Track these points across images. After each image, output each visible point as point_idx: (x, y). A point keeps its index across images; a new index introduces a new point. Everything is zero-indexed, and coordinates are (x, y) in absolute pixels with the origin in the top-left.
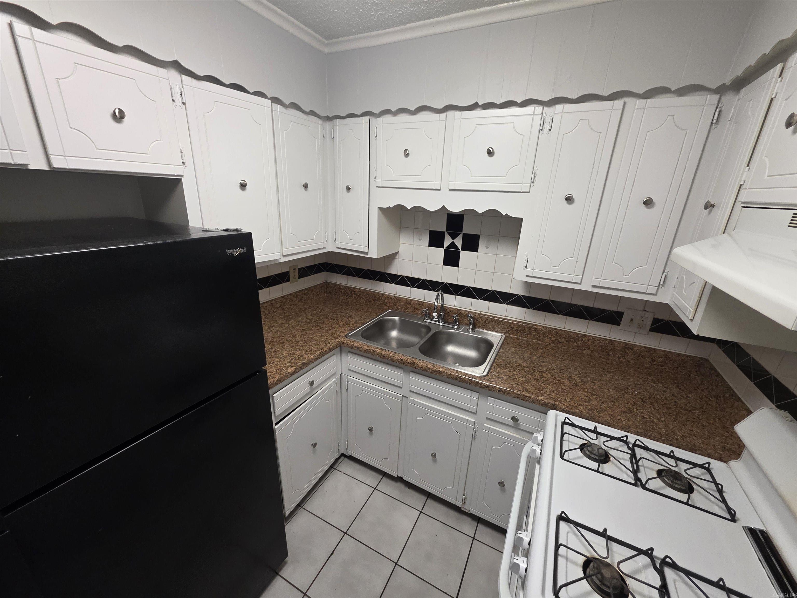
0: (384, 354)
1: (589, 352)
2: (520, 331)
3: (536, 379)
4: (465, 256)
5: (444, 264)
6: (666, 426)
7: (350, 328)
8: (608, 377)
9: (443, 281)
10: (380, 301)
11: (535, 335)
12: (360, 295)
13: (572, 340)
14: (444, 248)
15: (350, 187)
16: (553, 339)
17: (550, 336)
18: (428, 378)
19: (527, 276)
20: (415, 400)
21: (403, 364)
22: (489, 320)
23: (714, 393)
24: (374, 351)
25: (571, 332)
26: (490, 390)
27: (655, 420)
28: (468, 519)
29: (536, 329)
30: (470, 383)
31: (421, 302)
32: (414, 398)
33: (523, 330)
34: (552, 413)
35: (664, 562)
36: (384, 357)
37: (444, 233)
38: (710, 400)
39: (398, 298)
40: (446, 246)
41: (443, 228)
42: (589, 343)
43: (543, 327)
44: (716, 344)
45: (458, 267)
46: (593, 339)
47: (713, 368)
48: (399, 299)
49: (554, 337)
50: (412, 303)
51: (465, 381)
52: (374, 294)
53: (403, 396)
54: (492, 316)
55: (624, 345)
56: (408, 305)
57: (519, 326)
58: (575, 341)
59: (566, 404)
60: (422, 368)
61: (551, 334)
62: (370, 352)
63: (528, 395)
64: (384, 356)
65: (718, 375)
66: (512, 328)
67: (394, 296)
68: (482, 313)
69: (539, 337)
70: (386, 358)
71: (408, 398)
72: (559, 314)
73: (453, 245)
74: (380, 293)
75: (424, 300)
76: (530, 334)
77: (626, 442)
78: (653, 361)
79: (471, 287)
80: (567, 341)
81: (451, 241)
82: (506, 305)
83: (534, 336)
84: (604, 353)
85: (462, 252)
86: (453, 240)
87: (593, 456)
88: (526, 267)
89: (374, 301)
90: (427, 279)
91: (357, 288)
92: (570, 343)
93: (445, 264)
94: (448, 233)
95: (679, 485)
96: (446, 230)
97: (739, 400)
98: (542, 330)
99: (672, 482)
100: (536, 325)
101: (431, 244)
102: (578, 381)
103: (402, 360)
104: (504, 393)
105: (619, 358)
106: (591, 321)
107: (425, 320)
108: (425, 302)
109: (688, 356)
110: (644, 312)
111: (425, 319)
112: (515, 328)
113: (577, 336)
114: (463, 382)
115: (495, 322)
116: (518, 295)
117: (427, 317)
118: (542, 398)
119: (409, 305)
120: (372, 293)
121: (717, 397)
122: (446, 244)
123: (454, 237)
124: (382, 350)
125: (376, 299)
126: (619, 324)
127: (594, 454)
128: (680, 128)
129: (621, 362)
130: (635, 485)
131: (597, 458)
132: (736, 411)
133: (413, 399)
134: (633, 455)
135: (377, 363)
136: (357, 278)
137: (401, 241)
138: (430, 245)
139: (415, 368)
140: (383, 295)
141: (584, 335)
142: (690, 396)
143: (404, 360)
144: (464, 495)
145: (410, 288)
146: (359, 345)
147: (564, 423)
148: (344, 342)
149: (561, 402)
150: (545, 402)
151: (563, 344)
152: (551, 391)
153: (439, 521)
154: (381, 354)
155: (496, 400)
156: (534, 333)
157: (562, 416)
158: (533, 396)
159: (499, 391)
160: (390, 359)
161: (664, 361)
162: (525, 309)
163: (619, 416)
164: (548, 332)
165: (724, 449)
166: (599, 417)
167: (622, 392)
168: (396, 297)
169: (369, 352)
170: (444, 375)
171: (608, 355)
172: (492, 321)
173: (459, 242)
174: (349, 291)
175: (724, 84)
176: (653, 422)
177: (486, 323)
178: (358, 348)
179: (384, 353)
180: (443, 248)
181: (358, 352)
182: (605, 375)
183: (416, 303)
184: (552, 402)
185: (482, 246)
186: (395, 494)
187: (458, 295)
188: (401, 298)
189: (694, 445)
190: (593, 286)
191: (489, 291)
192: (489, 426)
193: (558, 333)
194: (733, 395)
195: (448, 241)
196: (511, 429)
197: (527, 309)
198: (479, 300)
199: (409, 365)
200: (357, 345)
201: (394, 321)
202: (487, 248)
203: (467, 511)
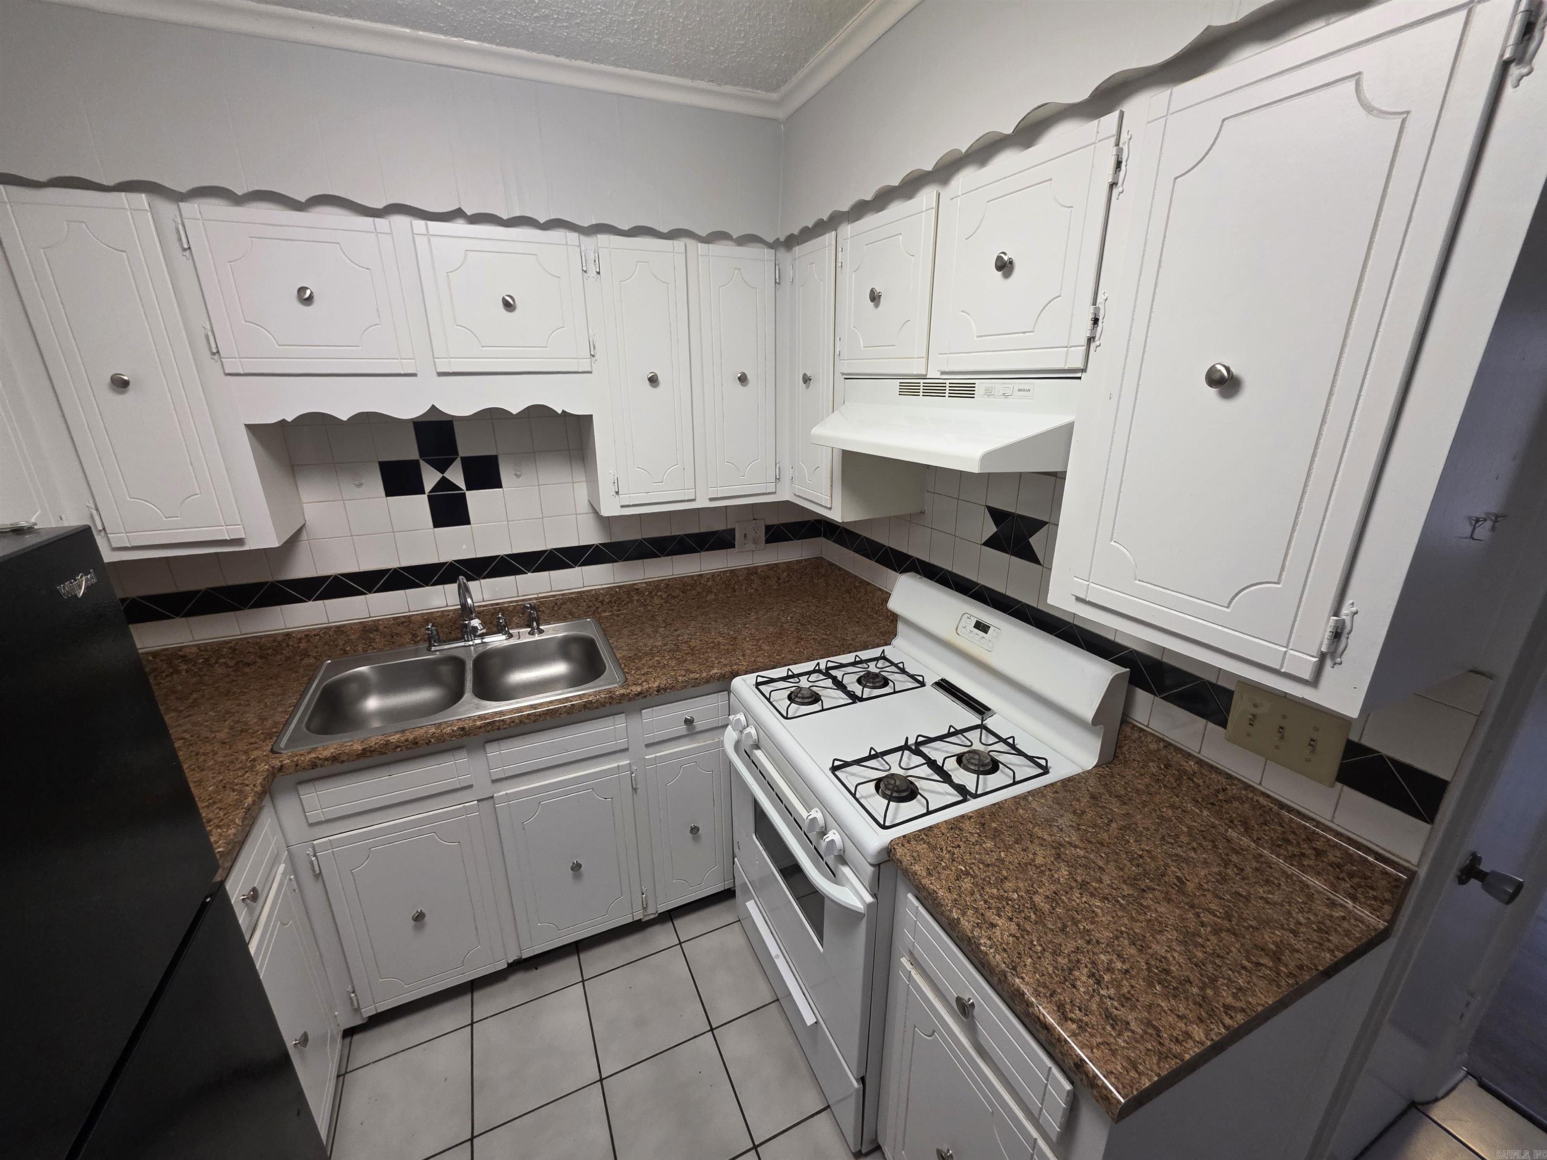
0: (415, 738)
1: (713, 596)
2: (615, 602)
3: (688, 653)
4: (476, 500)
5: (435, 526)
6: (836, 637)
7: (262, 733)
8: (753, 616)
9: (442, 560)
10: (284, 652)
11: (639, 599)
12: (207, 660)
13: (689, 587)
14: (427, 494)
15: (126, 378)
16: (664, 597)
17: (660, 593)
18: (525, 736)
19: (622, 506)
20: (508, 792)
21: (468, 735)
22: (559, 603)
23: (843, 589)
24: (386, 745)
25: (684, 577)
26: (645, 697)
27: (824, 636)
28: (657, 929)
29: (637, 589)
30: (610, 703)
31: (404, 617)
32: (503, 791)
33: (620, 599)
34: (737, 682)
35: (917, 744)
36: (417, 743)
37: (416, 464)
38: (844, 598)
39: (339, 627)
40: (428, 488)
41: (411, 452)
42: (710, 583)
43: (646, 583)
44: (824, 536)
45: (469, 523)
46: (712, 576)
47: (831, 564)
48: (340, 630)
49: (665, 592)
50: (381, 627)
51: (601, 703)
52: (257, 643)
53: (478, 801)
54: (563, 595)
55: (747, 571)
56: (372, 636)
57: (612, 596)
58: (694, 586)
59: (744, 664)
60: (513, 722)
61: (660, 590)
62: (374, 751)
63: (698, 675)
64: (415, 743)
65: (840, 569)
66: (602, 602)
67: (325, 628)
68: (540, 595)
69: (645, 600)
70: (423, 742)
71: (492, 797)
72: (660, 557)
73: (444, 484)
74: (277, 634)
75: (409, 612)
76: (631, 601)
77: (819, 671)
78: (779, 579)
79: (507, 555)
80: (683, 592)
81: (439, 476)
82: (580, 568)
83: (637, 601)
84: (730, 590)
85: (469, 494)
86: (443, 473)
87: (806, 701)
88: (617, 493)
89: (264, 660)
90: (404, 564)
91: (186, 646)
92: (688, 592)
93: (437, 524)
94: (429, 462)
95: (879, 682)
96: (421, 456)
97: (869, 584)
98: (646, 589)
99: (873, 683)
100: (635, 584)
101: (392, 489)
102: (732, 633)
103: (463, 729)
104: (666, 690)
105: (746, 590)
106: (702, 553)
107: (433, 649)
108: (412, 615)
109: (806, 560)
110: (755, 521)
111: (431, 645)
112: (607, 600)
113: (693, 580)
114: (598, 708)
115: (571, 602)
116: (593, 545)
117: (435, 642)
118: (716, 671)
119: (375, 633)
120: (250, 640)
121: (848, 591)
122: (429, 485)
123: (442, 467)
124: (403, 731)
125: (270, 651)
126: (734, 547)
127: (806, 698)
128: (749, 285)
129: (751, 594)
130: (854, 702)
131: (810, 700)
132: (871, 595)
133: (504, 793)
134: (834, 679)
135: (393, 769)
136: (178, 621)
137: (305, 497)
138: (389, 492)
139: (499, 729)
140: (288, 635)
141: (700, 575)
142: (828, 601)
143: (467, 728)
144: (643, 894)
145: (363, 596)
146: (332, 751)
147: (758, 684)
148: (282, 766)
149: (736, 664)
150: (721, 674)
151: (680, 598)
152: (716, 658)
153: (619, 967)
154: (407, 740)
155: (654, 708)
156: (636, 598)
157: (751, 678)
158: (705, 674)
159: (658, 691)
160: (432, 740)
161: (788, 575)
162: (611, 564)
163: (796, 648)
164: (655, 587)
165: (883, 634)
166: (783, 658)
167: (779, 624)
168: (331, 627)
169: (371, 752)
170: (560, 714)
171: (734, 591)
172: (564, 603)
173: (456, 476)
174: (161, 661)
175: (778, 239)
176: (823, 639)
177: (555, 609)
178: (334, 759)
179: (412, 737)
180: (424, 493)
181: (338, 767)
182: (749, 614)
183: (393, 624)
184: (728, 669)
185: (506, 475)
186: (518, 997)
187: (484, 578)
188: (345, 625)
189: (865, 642)
190: (711, 499)
191: (544, 552)
192: (654, 756)
193: (668, 585)
194: (862, 581)
195: (430, 478)
196: (686, 739)
197: (615, 564)
198: (529, 574)
199: (483, 730)
200: (327, 753)
201: (360, 677)
202: (518, 476)
203: (652, 917)
